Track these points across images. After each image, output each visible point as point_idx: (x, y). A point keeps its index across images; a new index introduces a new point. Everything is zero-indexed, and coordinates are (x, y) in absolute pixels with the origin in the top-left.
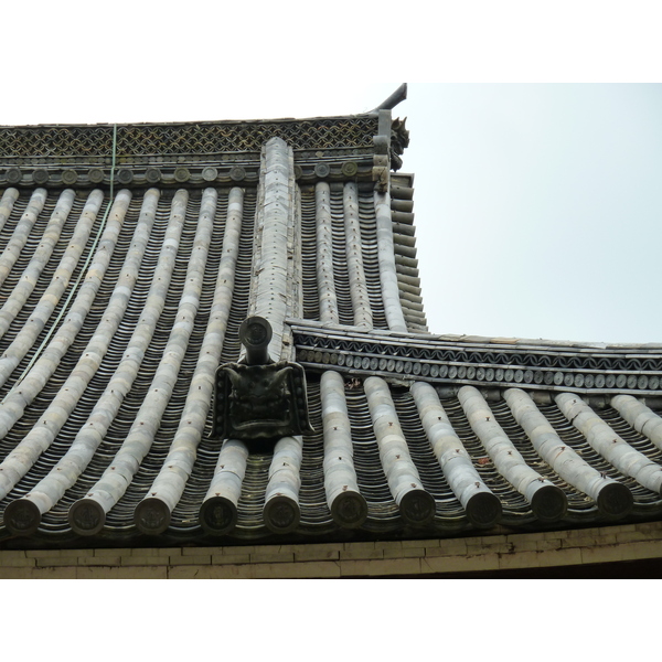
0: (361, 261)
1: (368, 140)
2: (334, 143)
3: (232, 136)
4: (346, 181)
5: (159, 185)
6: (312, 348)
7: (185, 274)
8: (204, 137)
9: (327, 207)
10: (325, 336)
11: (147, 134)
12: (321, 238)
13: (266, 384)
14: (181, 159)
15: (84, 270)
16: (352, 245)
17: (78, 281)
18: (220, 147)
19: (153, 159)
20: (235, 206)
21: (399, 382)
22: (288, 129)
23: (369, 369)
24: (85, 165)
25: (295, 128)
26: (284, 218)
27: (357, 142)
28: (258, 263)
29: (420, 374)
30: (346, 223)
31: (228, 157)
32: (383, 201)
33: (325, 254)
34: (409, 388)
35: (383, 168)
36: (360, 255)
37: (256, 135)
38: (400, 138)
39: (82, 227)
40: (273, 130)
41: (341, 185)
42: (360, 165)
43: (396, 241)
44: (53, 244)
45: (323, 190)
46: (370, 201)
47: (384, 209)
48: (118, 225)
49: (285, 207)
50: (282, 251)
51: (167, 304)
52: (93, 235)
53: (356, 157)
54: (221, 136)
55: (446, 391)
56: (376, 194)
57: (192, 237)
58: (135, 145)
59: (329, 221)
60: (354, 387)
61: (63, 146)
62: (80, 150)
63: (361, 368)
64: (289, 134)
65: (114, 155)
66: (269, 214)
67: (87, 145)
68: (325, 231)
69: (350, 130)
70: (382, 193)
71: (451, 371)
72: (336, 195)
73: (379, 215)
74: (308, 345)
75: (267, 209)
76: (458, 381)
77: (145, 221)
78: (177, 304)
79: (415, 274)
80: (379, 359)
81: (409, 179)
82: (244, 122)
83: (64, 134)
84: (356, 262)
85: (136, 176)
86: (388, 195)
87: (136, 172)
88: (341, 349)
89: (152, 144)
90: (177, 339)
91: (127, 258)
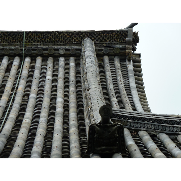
0: (124, 86)
1: (123, 40)
2: (110, 40)
3: (70, 37)
4: (115, 55)
5: (42, 55)
6: (117, 119)
7: (56, 90)
8: (59, 37)
9: (109, 65)
10: (122, 114)
11: (37, 35)
12: (108, 77)
13: (109, 132)
14: (50, 45)
15: (16, 87)
16: (120, 80)
17: (14, 92)
18: (65, 41)
19: (39, 45)
20: (72, 64)
21: (153, 133)
22: (92, 34)
23: (140, 127)
24: (13, 47)
25: (95, 34)
26: (94, 69)
27: (119, 40)
28: (87, 86)
29: (162, 130)
30: (116, 72)
31: (69, 45)
32: (130, 63)
33: (110, 83)
34: (157, 135)
35: (130, 50)
36: (123, 84)
37: (80, 37)
38: (136, 39)
39: (13, 71)
40: (86, 35)
41: (113, 57)
42: (121, 49)
43: (136, 79)
44: (2, 77)
45: (106, 58)
46: (125, 63)
47: (130, 67)
48: (27, 70)
49: (94, 64)
50: (96, 82)
51: (51, 101)
52: (18, 74)
53: (119, 46)
54: (66, 37)
55: (172, 137)
56: (127, 61)
57: (57, 76)
58: (32, 39)
59: (110, 71)
60: (134, 135)
61: (4, 39)
62: (11, 41)
63: (137, 127)
64: (93, 37)
65: (24, 43)
66: (88, 67)
67: (13, 39)
68: (109, 74)
69: (116, 36)
70: (129, 61)
71: (174, 129)
72: (112, 61)
73: (129, 69)
74: (115, 118)
75: (87, 65)
76: (177, 133)
77: (38, 69)
78: (55, 101)
79: (144, 92)
80: (144, 124)
81: (139, 55)
82: (75, 32)
83: (4, 35)
84: (122, 86)
85: (33, 52)
86: (132, 61)
87: (33, 50)
88: (129, 119)
89: (39, 39)
90: (60, 115)
91: (33, 83)
